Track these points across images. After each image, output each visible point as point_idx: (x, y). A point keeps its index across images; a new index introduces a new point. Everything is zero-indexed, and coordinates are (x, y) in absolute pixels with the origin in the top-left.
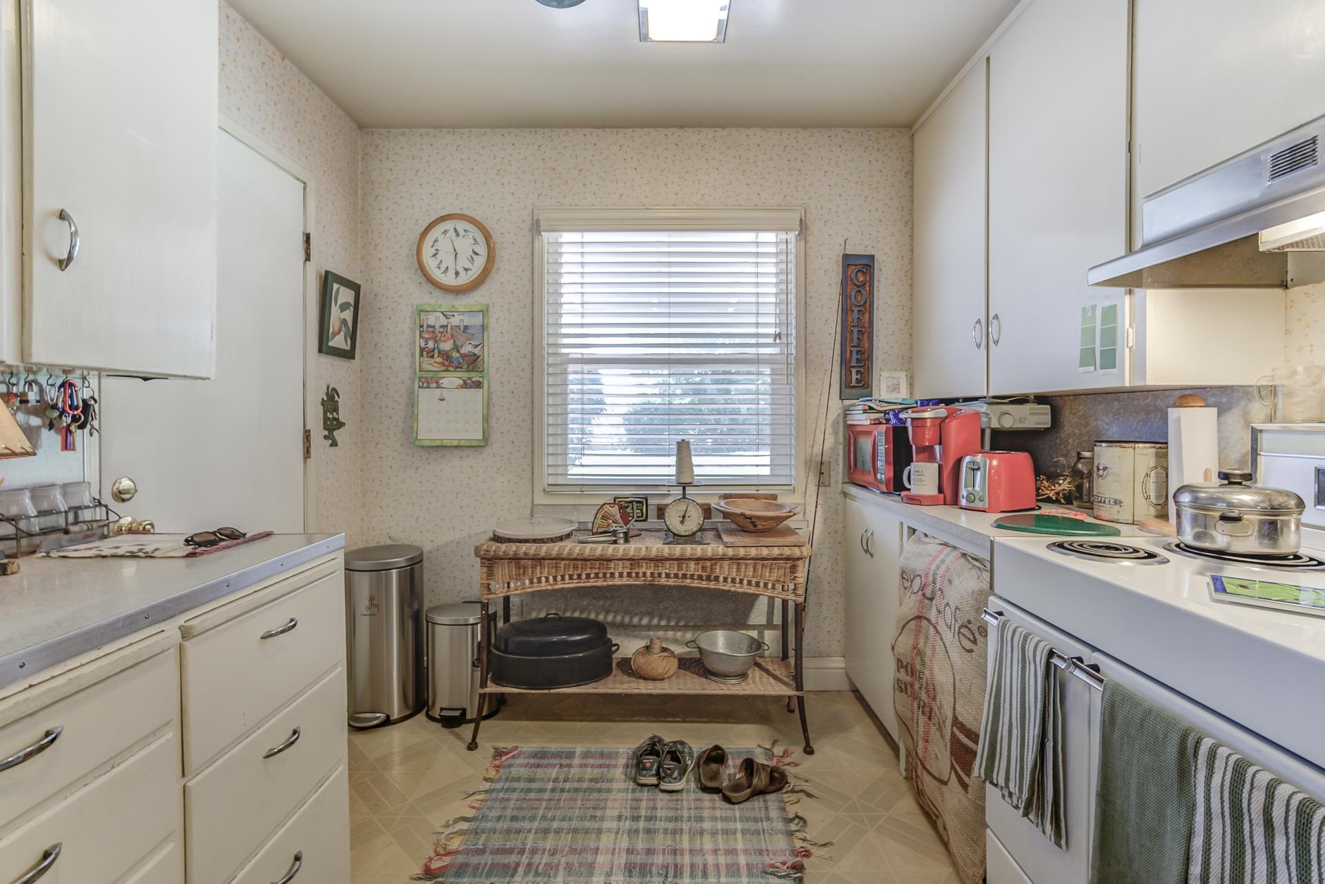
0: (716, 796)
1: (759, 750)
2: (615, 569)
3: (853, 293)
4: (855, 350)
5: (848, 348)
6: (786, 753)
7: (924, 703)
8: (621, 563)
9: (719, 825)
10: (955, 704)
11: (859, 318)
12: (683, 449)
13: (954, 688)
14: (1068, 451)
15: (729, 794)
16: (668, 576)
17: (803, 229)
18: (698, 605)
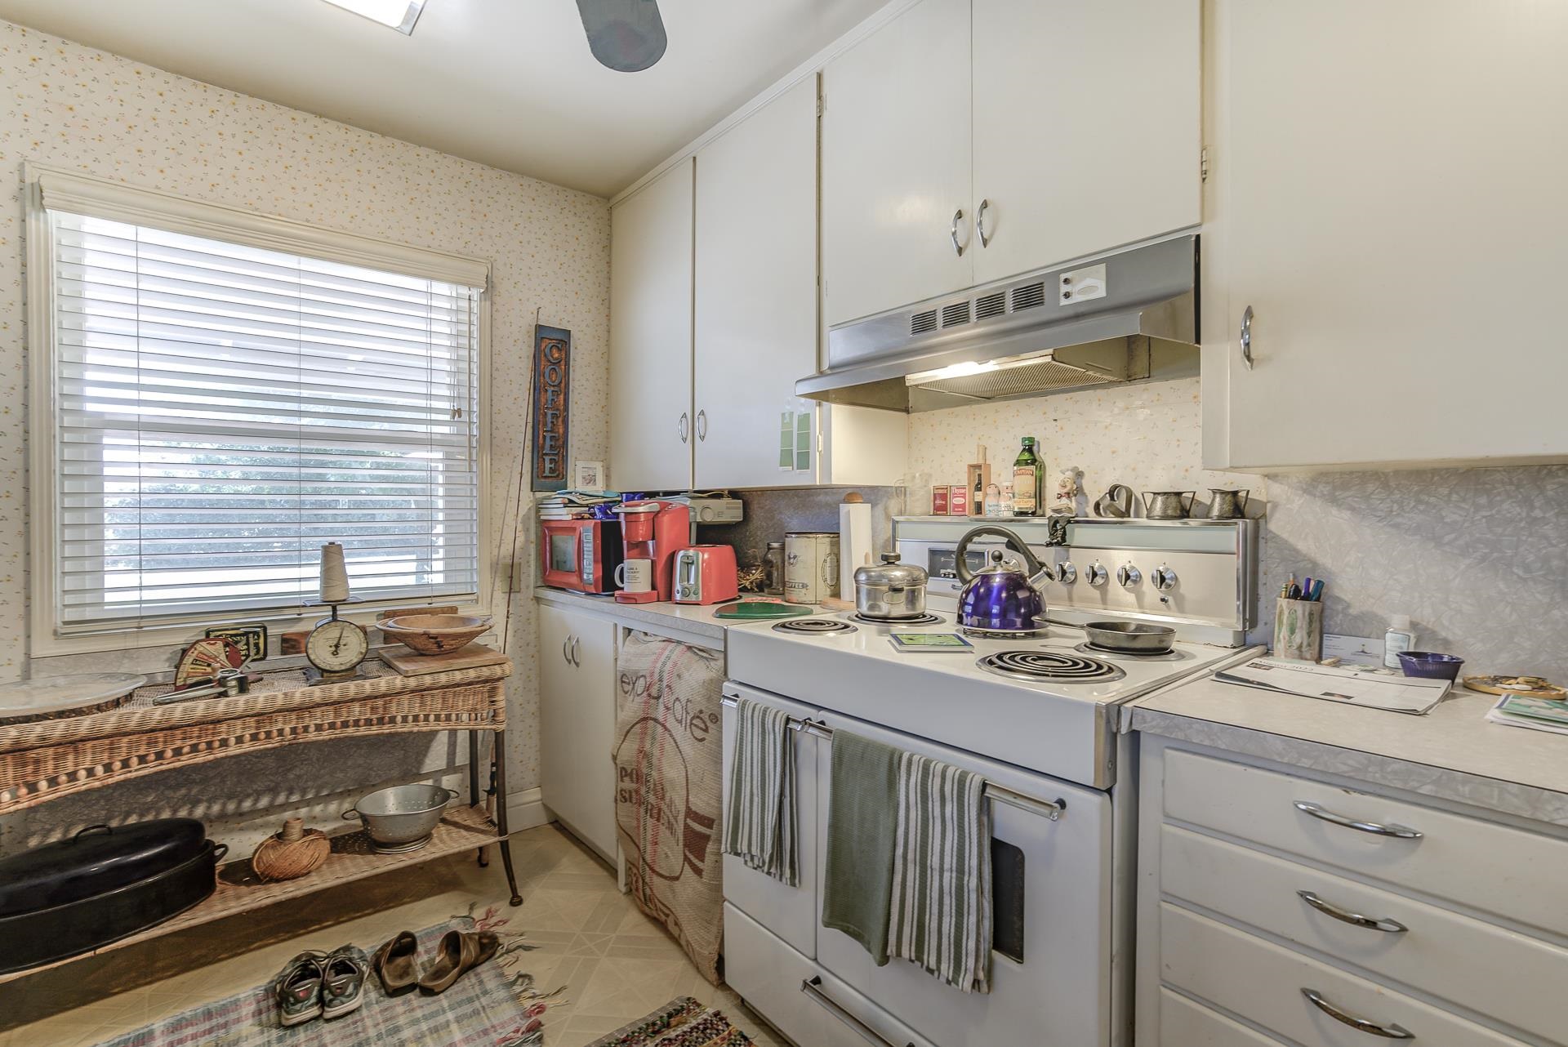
0: (411, 996)
1: (454, 921)
2: (228, 733)
3: (547, 371)
4: (548, 435)
5: (541, 432)
6: (489, 914)
7: (652, 805)
8: (239, 722)
9: (424, 1026)
10: (688, 796)
11: (553, 400)
12: (332, 556)
13: (687, 780)
14: (757, 543)
15: (430, 984)
16: (319, 728)
17: (490, 288)
18: (350, 763)
